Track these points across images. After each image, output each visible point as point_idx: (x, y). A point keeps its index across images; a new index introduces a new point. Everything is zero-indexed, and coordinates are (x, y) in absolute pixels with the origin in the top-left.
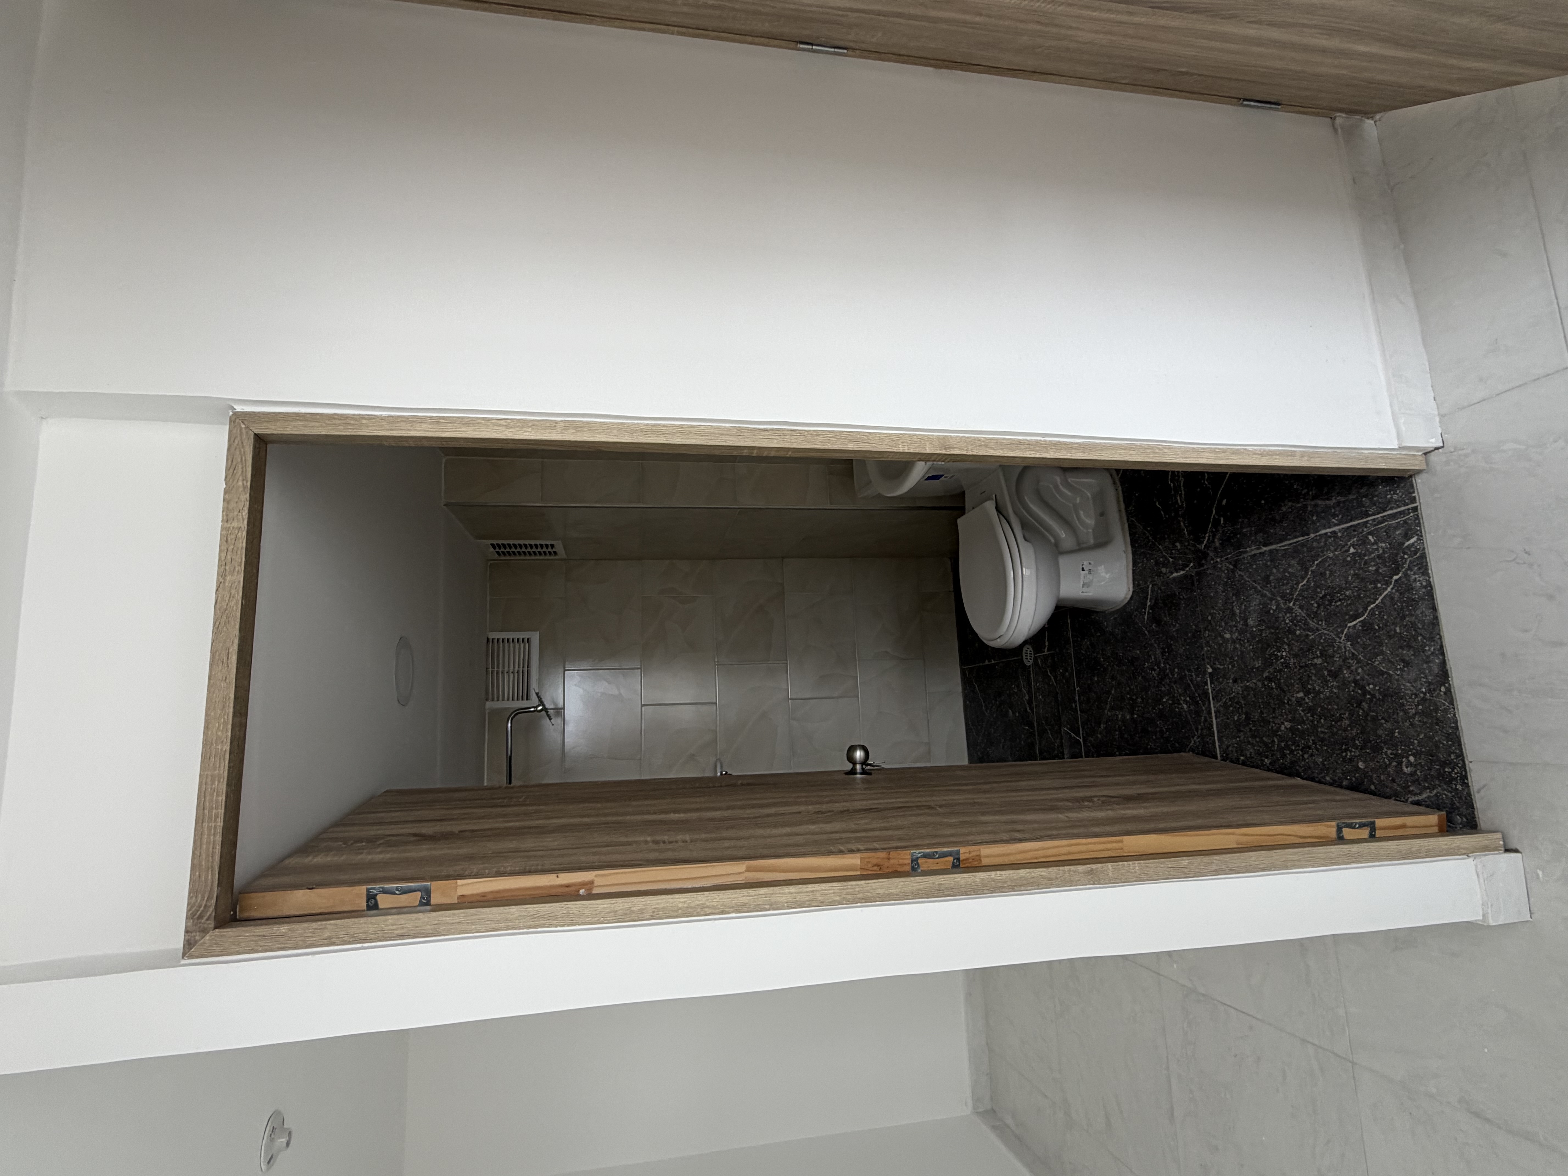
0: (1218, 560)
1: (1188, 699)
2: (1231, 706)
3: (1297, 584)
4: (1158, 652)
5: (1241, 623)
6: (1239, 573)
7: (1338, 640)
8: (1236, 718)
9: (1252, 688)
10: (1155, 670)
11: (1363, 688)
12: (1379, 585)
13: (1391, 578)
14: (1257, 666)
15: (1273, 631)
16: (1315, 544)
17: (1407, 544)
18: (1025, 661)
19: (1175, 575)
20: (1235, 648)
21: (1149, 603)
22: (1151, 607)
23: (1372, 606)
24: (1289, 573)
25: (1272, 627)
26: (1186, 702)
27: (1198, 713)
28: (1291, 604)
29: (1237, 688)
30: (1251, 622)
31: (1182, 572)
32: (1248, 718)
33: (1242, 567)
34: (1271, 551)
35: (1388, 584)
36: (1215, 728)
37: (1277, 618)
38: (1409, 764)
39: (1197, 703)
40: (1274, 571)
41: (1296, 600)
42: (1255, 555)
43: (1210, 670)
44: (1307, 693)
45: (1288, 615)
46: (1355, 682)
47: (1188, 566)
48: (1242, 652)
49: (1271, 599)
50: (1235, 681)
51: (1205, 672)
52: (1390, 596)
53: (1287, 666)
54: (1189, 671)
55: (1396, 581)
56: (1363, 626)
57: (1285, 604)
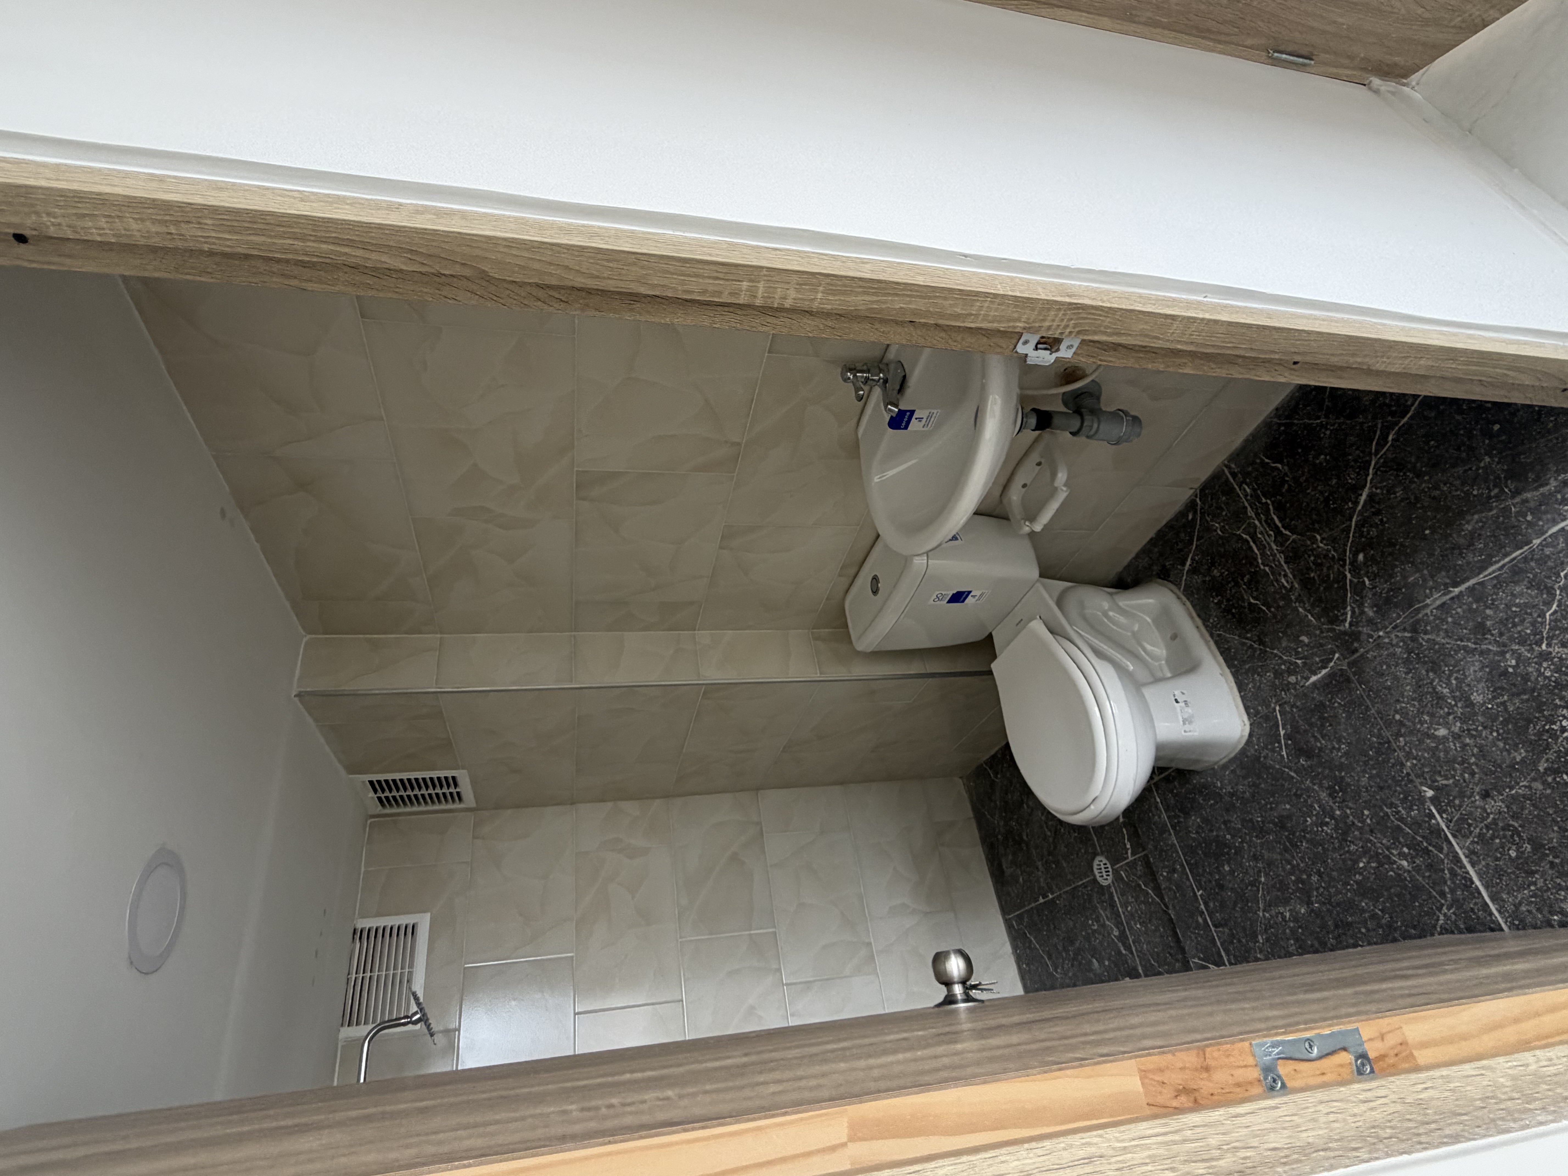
0: (1381, 633)
1: (1406, 850)
2: (1493, 838)
3: (1542, 615)
4: (1324, 795)
5: (1459, 705)
6: (1426, 637)
8: (1513, 854)
9: (1524, 796)
10: (1327, 824)
14: (1518, 759)
15: (1525, 697)
16: (1548, 551)
18: (1099, 879)
19: (1314, 678)
20: (1464, 746)
21: (1282, 733)
22: (1288, 737)
24: (1517, 605)
25: (1524, 692)
26: (1402, 855)
27: (1433, 867)
28: (1544, 647)
29: (1495, 805)
30: (1477, 698)
31: (1324, 672)
32: (1537, 846)
33: (1429, 628)
34: (1471, 590)
36: (1478, 883)
37: (1526, 678)
39: (1427, 852)
40: (1488, 612)
41: (1550, 638)
42: (1444, 604)
43: (1430, 793)
45: (1545, 665)
47: (1331, 660)
48: (1481, 748)
49: (1503, 653)
50: (1486, 795)
51: (1422, 799)
54: (1391, 805)
57: (1531, 650)
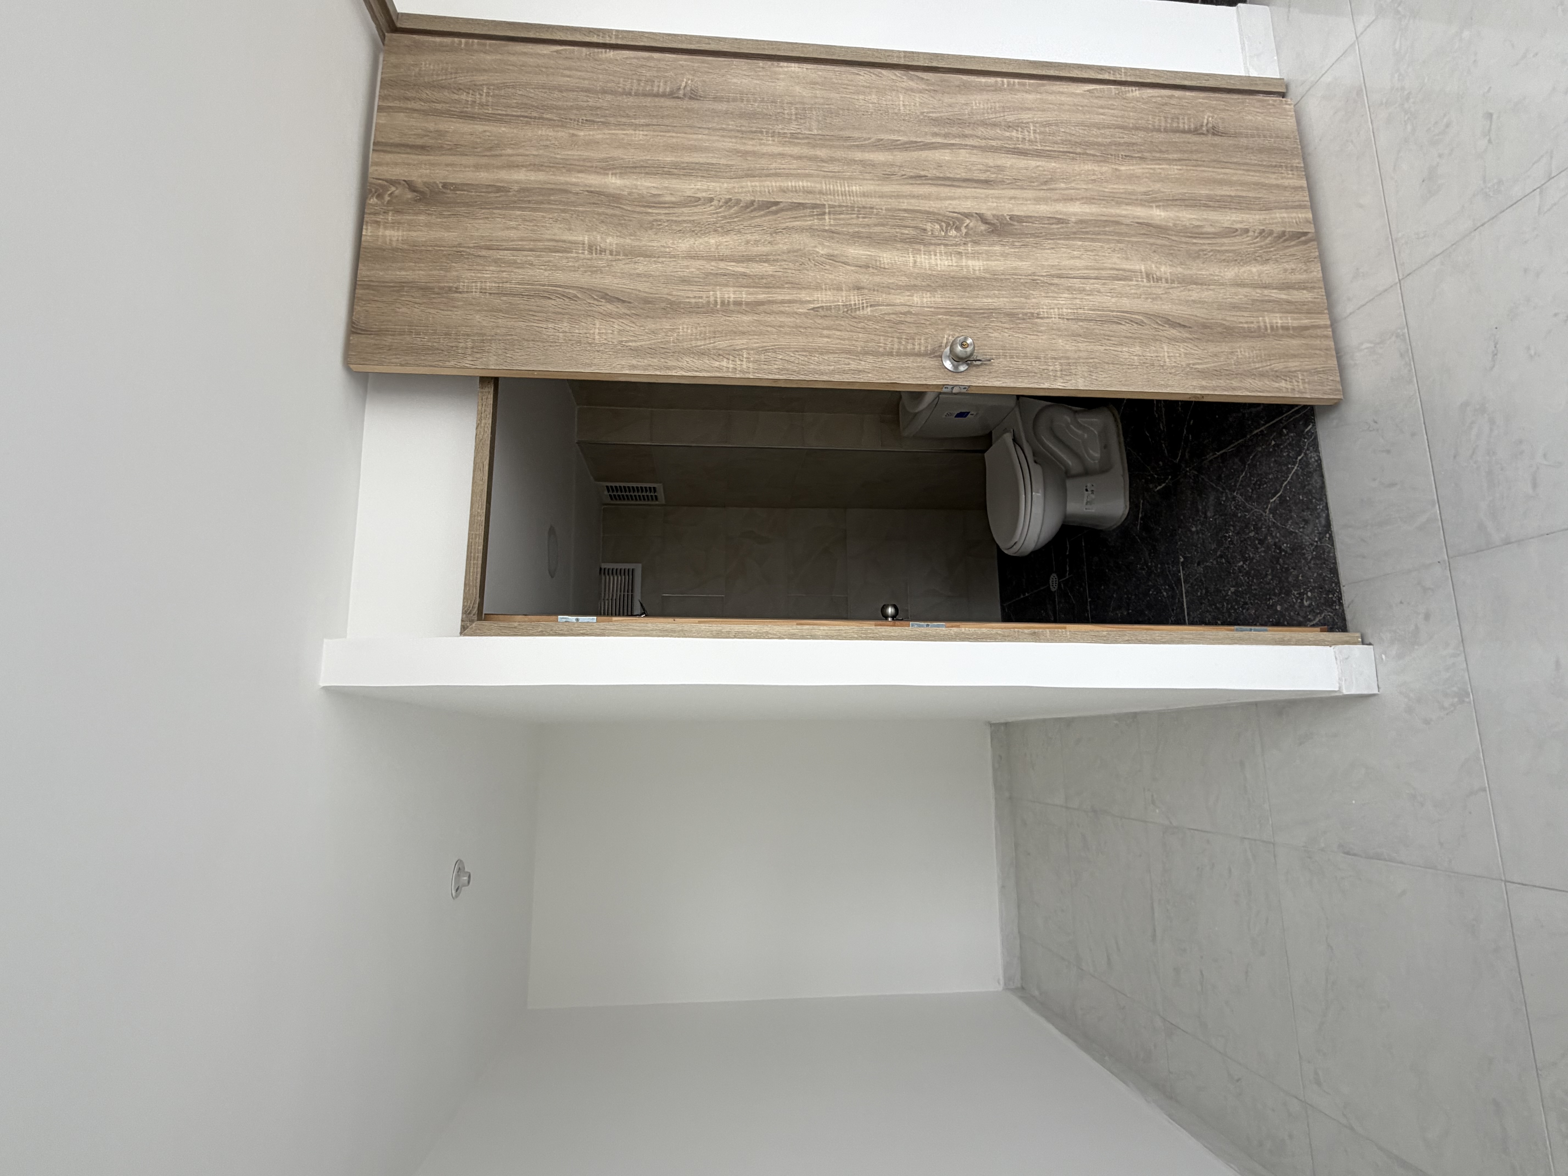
0: (1188, 469)
1: (1167, 587)
2: (1196, 585)
3: (1239, 477)
4: (1147, 553)
5: (1203, 516)
6: (1202, 476)
7: (1264, 514)
8: (1199, 594)
9: (1209, 567)
10: (1144, 569)
11: (1280, 549)
12: (1290, 466)
13: (1297, 458)
14: (1213, 548)
15: (1223, 517)
16: (1250, 443)
17: (1307, 430)
18: (1051, 587)
19: (1159, 488)
20: (1199, 537)
21: (1140, 516)
22: (1142, 519)
23: (1285, 483)
24: (1233, 469)
25: (1223, 515)
26: (1165, 589)
27: (1173, 597)
28: (1235, 494)
29: (1201, 569)
30: (1209, 514)
31: (1163, 485)
32: (1207, 592)
33: (1204, 471)
34: (1222, 455)
35: (1294, 464)
36: (1185, 606)
37: (1226, 507)
38: (1308, 598)
39: (1173, 589)
40: (1224, 469)
41: (1239, 489)
42: (1212, 460)
43: (1182, 560)
44: (1245, 561)
45: (1233, 503)
46: (1275, 544)
47: (1167, 478)
48: (1203, 539)
49: (1222, 493)
50: (1199, 564)
51: (1178, 562)
52: (1296, 473)
53: (1233, 544)
54: (1168, 564)
55: (1300, 460)
56: (1279, 500)
57: (1231, 494)
